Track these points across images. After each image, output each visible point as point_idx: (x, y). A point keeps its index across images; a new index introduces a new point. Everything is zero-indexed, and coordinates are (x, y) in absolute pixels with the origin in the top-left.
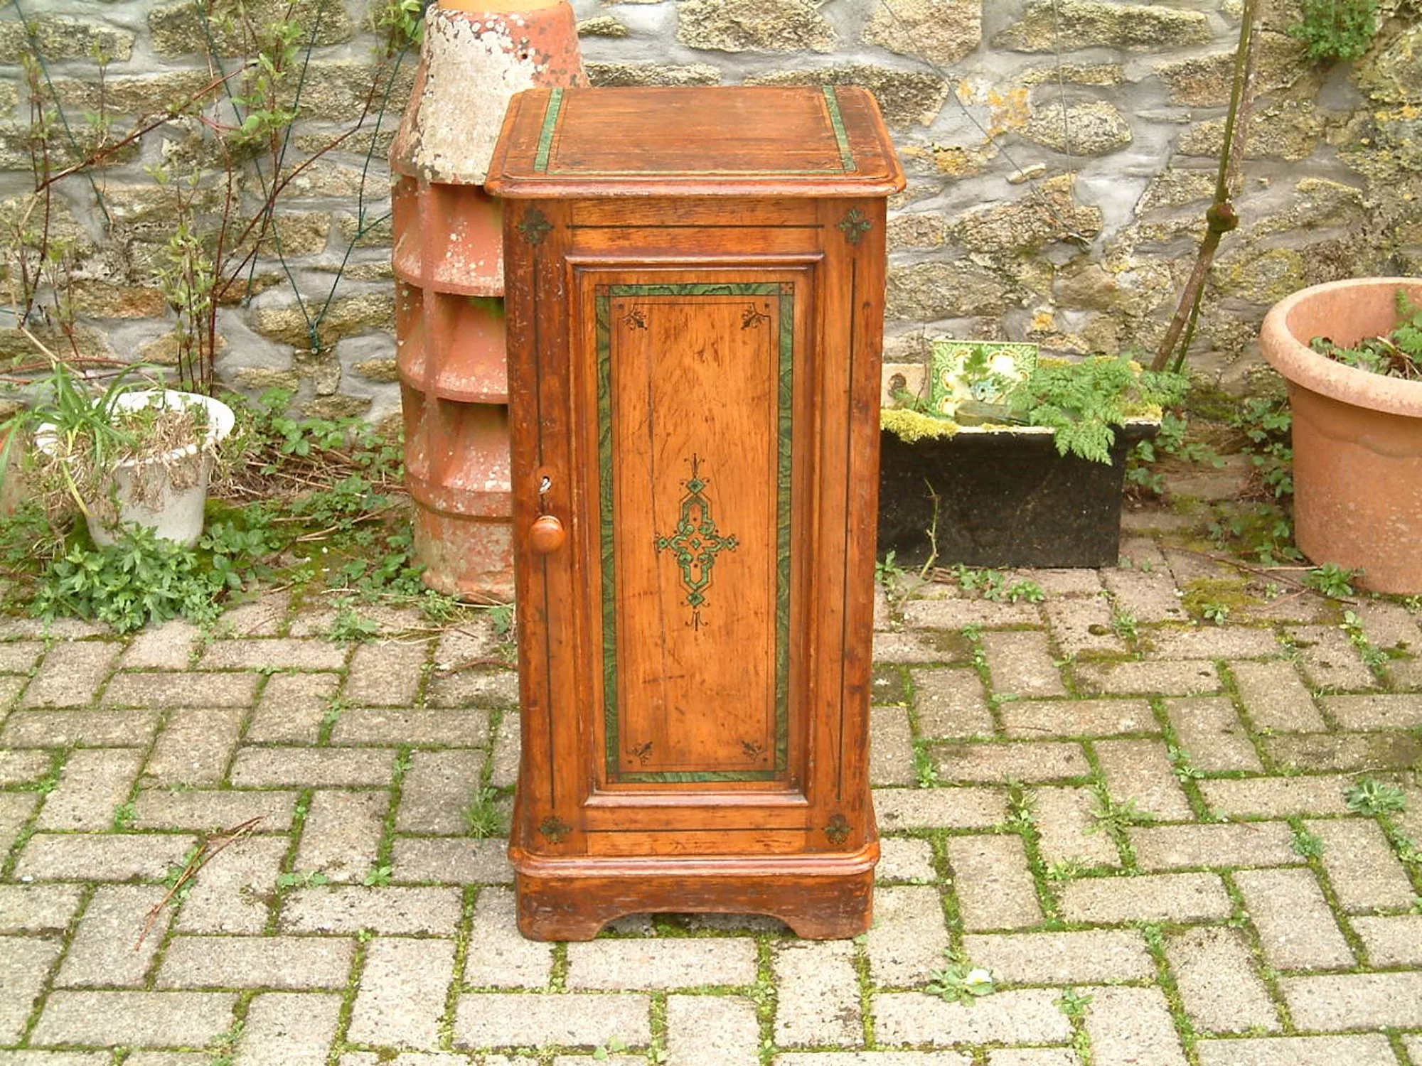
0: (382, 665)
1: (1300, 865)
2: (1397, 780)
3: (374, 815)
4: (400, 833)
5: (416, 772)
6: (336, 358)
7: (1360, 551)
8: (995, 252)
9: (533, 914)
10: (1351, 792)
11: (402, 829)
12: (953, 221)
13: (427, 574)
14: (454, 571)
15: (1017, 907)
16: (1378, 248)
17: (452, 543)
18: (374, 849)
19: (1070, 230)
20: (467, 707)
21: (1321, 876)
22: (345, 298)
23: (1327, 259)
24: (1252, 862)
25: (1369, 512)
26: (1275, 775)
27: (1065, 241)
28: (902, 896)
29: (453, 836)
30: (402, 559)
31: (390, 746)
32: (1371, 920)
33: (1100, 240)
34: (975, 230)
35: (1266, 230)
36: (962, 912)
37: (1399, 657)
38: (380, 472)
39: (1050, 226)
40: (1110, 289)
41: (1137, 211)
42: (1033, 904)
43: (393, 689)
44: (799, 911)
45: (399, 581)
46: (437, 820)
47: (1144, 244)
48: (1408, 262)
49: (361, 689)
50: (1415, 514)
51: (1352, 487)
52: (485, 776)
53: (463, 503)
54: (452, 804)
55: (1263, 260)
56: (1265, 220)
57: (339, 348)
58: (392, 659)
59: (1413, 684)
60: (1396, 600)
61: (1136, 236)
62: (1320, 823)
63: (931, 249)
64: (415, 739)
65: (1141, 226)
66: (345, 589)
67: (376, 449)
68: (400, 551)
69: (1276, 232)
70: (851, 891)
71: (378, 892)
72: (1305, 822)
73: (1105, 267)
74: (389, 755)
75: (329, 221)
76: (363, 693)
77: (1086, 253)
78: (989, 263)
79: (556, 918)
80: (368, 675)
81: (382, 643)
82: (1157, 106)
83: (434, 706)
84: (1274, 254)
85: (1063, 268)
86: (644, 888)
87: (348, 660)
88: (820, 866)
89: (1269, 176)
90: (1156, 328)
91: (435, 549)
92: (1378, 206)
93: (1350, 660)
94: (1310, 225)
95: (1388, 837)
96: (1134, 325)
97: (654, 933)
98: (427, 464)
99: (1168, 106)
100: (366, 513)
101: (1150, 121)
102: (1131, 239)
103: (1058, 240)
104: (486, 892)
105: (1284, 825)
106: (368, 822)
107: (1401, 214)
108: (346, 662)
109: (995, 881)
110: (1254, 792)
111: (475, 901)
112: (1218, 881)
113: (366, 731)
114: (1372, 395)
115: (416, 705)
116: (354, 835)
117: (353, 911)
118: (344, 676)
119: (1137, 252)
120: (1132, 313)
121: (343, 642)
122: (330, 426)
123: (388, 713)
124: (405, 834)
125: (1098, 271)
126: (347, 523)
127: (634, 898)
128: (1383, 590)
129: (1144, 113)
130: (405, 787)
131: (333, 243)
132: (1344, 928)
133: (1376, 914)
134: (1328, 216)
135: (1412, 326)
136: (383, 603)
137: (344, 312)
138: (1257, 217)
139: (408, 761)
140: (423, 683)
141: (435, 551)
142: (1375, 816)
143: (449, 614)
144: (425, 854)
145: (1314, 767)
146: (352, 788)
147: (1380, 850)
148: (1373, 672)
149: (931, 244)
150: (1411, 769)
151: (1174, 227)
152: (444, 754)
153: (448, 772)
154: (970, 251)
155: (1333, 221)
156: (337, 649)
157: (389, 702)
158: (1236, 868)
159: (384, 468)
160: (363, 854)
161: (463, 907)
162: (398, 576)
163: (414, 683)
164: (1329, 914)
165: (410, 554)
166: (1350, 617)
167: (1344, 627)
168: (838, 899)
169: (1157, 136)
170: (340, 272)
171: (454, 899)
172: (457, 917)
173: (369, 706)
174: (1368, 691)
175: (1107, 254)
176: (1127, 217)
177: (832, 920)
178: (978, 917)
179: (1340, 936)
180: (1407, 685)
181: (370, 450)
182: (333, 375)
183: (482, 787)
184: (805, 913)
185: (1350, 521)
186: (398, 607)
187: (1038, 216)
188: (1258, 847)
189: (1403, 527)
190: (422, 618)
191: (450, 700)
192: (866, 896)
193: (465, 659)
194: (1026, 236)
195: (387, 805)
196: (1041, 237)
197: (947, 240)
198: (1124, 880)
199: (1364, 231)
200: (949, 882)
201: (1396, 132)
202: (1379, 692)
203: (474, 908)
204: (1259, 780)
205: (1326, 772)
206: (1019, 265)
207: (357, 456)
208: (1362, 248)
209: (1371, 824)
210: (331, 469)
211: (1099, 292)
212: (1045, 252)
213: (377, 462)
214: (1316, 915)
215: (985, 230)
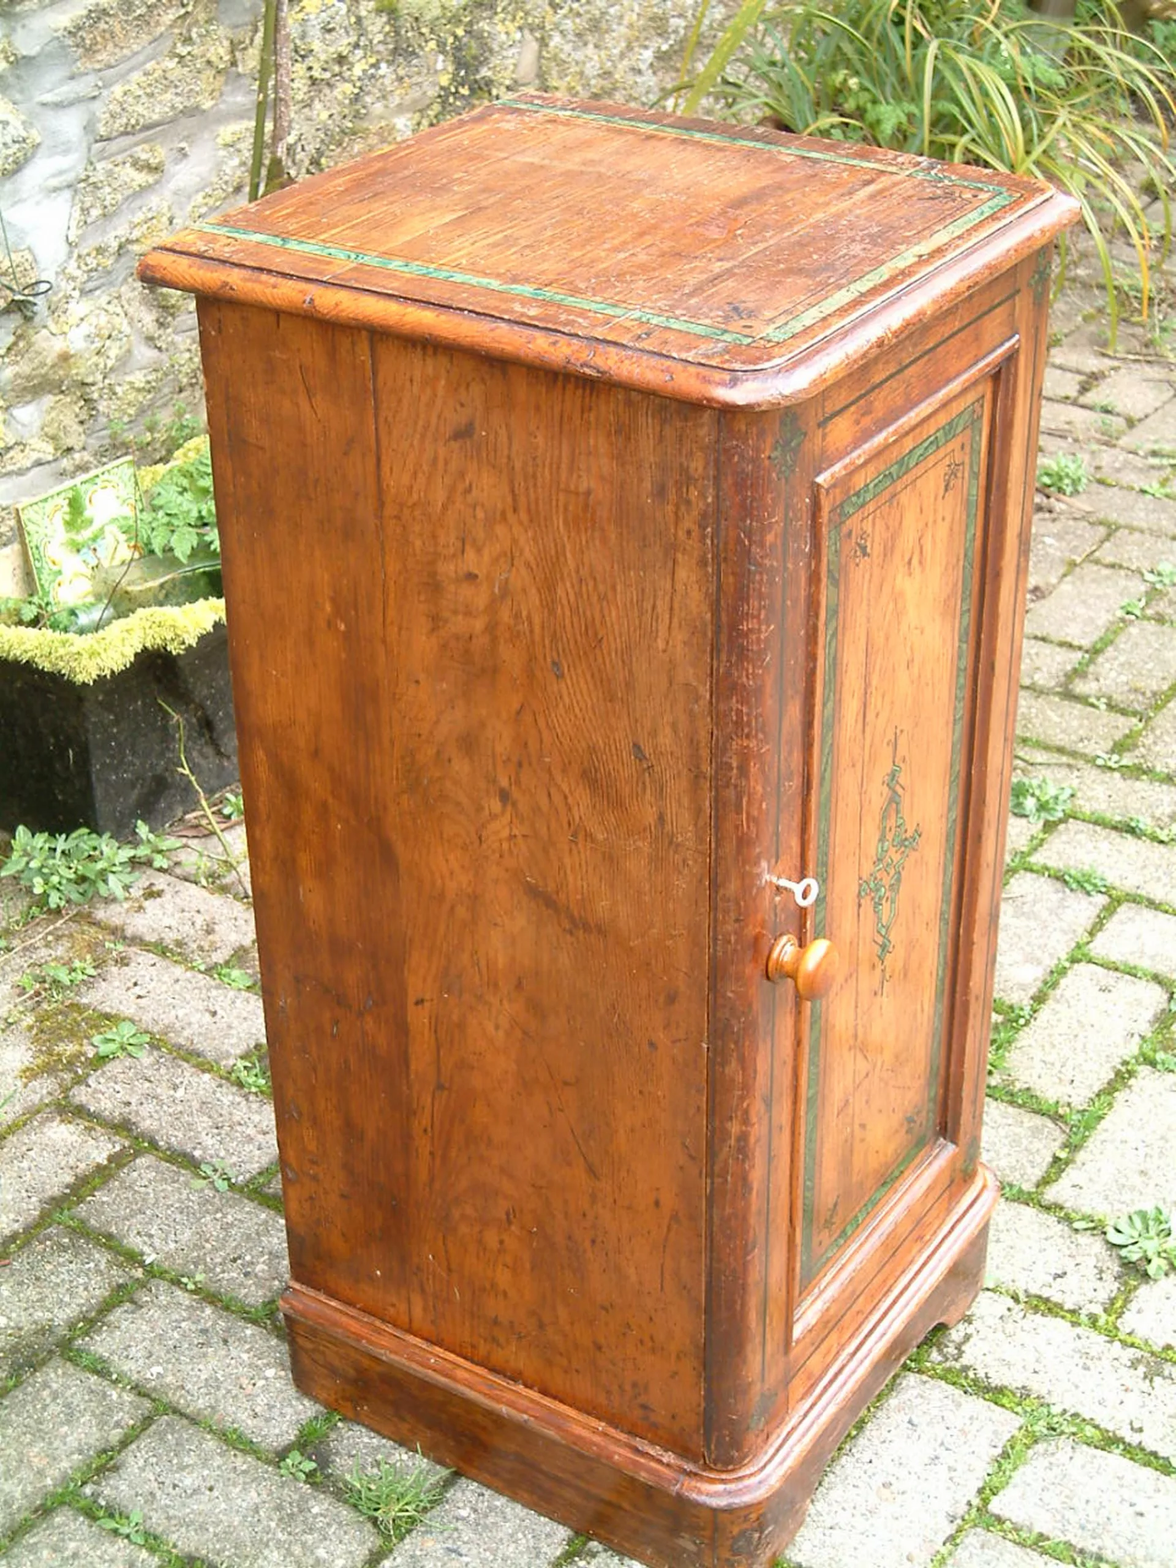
19: (13, 292)
29: (380, 1554)
35: (203, 210)
40: (65, 358)
41: (71, 238)
47: (90, 279)
61: (78, 273)
62: (1044, 853)
64: (52, 1473)
65: (79, 256)
72: (1033, 860)
73: (53, 328)
77: (31, 318)
82: (61, 82)
85: (8, 350)
89: (186, 138)
90: (118, 389)
95: (1118, 830)
96: (95, 396)
99: (72, 78)
101: (59, 106)
102: (73, 279)
107: (322, 141)
119: (84, 293)
120: (90, 380)
125: (47, 339)
129: (48, 98)
138: (189, 197)
142: (1068, 816)
147: (1130, 843)
151: (115, 244)
152: (132, 1461)
153: (191, 1480)
158: (1081, 946)
169: (70, 124)
175: (52, 310)
176: (62, 249)
183: (272, 1461)
188: (1053, 912)
198: (1031, 1026)
201: (303, 37)
209: (1078, 825)
211: (53, 366)
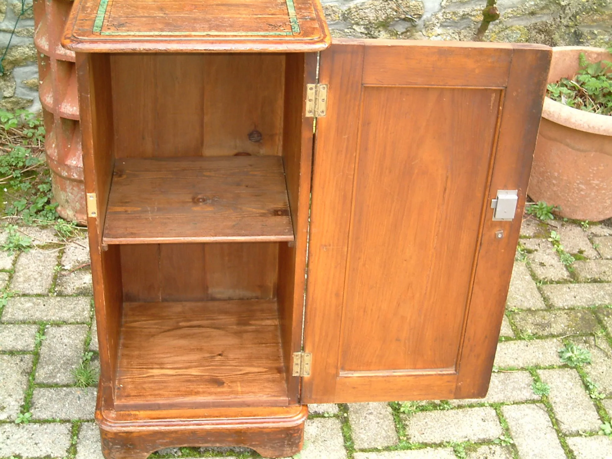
0: (33, 267)
1: (538, 401)
2: (585, 342)
3: (24, 372)
4: (37, 384)
5: (48, 341)
6: (13, 77)
7: (558, 196)
8: (367, 25)
9: (110, 449)
10: (562, 352)
11: (39, 381)
12: (345, 8)
13: (59, 208)
14: (73, 209)
15: (383, 432)
16: (567, 26)
17: (72, 194)
18: (22, 397)
19: (407, 14)
20: (78, 295)
21: (550, 411)
22: (16, 46)
23: (540, 31)
24: (512, 399)
25: (565, 178)
26: (520, 338)
27: (405, 20)
28: (319, 425)
29: (67, 386)
30: (46, 200)
31: (35, 323)
32: (577, 439)
33: (422, 19)
34: (356, 13)
35: (510, 15)
36: (353, 436)
37: (580, 259)
38: (37, 140)
39: (396, 11)
41: (443, 4)
42: (393, 430)
43: (38, 283)
44: (262, 444)
45: (44, 212)
46: (59, 375)
47: (446, 22)
48: (582, 34)
49: (20, 285)
50: (590, 180)
51: (557, 165)
52: (87, 343)
53: (76, 174)
54: (68, 363)
55: (508, 31)
56: (509, 10)
57: (14, 73)
58: (38, 263)
59: (589, 277)
60: (576, 223)
61: (441, 18)
62: (546, 372)
63: (332, 22)
64: (49, 318)
65: (444, 12)
66: (15, 216)
67: (35, 127)
68: (45, 195)
69: (515, 17)
70: (291, 434)
71: (23, 428)
72: (538, 371)
73: (424, 33)
74: (34, 329)
75: (6, 5)
76: (21, 286)
77: (415, 26)
78: (363, 30)
79: (123, 451)
80: (25, 274)
81: (33, 251)
83: (60, 294)
84: (513, 28)
85: (402, 33)
86: (173, 435)
87: (15, 263)
88: (274, 422)
91: (62, 196)
92: (569, 5)
93: (554, 261)
94: (533, 14)
95: (584, 383)
97: (180, 454)
98: (56, 151)
100: (28, 167)
102: (439, 19)
103: (401, 19)
104: (85, 425)
105: (527, 374)
106: (19, 377)
107: (580, 9)
108: (13, 265)
109: (371, 413)
110: (510, 350)
111: (79, 432)
112: (493, 412)
113: (21, 313)
114: (573, 120)
115: (50, 294)
116: (11, 387)
117: (8, 442)
118: (11, 274)
119: (442, 26)
121: (12, 252)
122: (10, 116)
123: (35, 299)
124: (41, 385)
125: (420, 36)
126: (17, 173)
127: (167, 440)
128: (570, 217)
130: (41, 352)
131: (9, 16)
132: (564, 446)
133: (581, 435)
134: (542, 9)
135: (588, 74)
136: (35, 225)
137: (16, 54)
138: (505, 9)
139: (43, 335)
140: (55, 278)
141: (63, 197)
142: (576, 367)
143: (71, 232)
144: (51, 400)
145: (541, 334)
146: (12, 353)
147: (580, 390)
148: (567, 269)
149: (332, 20)
150: (592, 334)
151: (462, 13)
152: (65, 328)
153: (66, 340)
154: (353, 24)
155: (545, 11)
156: (8, 256)
157: (35, 292)
158: (503, 404)
159: (40, 138)
160: (16, 401)
161: (72, 437)
162: (43, 210)
163: (50, 279)
164: (555, 435)
165: (49, 196)
166: (553, 234)
167: (550, 240)
168: (284, 438)
170: (13, 32)
171: (66, 432)
172: (68, 445)
173: (24, 295)
174: (565, 282)
175: (426, 26)
176: (437, 7)
177: (280, 448)
178: (362, 440)
179: (562, 451)
180: (586, 278)
181: (32, 128)
182: (12, 87)
183: (85, 351)
184: (265, 446)
185: (554, 182)
186: (43, 227)
187: (390, 6)
188: (514, 389)
189: (583, 187)
190: (56, 235)
191: (69, 290)
192: (300, 435)
193: (79, 262)
194: (383, 17)
195: (31, 364)
196: (392, 17)
197: (341, 18)
198: (442, 412)
199: (560, 18)
200: (345, 415)
202: (571, 282)
203: (78, 438)
204: (512, 342)
205: (547, 337)
206: (379, 32)
207: (25, 131)
208: (559, 26)
209: (574, 372)
210: (11, 138)
212: (393, 25)
213: (36, 135)
214: (547, 436)
215: (362, 13)
